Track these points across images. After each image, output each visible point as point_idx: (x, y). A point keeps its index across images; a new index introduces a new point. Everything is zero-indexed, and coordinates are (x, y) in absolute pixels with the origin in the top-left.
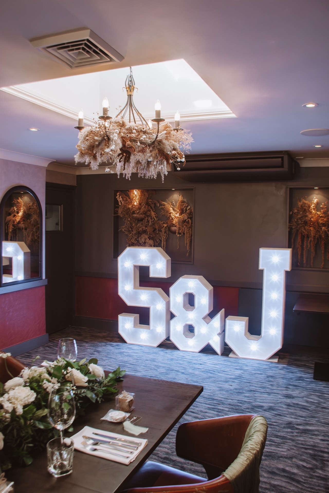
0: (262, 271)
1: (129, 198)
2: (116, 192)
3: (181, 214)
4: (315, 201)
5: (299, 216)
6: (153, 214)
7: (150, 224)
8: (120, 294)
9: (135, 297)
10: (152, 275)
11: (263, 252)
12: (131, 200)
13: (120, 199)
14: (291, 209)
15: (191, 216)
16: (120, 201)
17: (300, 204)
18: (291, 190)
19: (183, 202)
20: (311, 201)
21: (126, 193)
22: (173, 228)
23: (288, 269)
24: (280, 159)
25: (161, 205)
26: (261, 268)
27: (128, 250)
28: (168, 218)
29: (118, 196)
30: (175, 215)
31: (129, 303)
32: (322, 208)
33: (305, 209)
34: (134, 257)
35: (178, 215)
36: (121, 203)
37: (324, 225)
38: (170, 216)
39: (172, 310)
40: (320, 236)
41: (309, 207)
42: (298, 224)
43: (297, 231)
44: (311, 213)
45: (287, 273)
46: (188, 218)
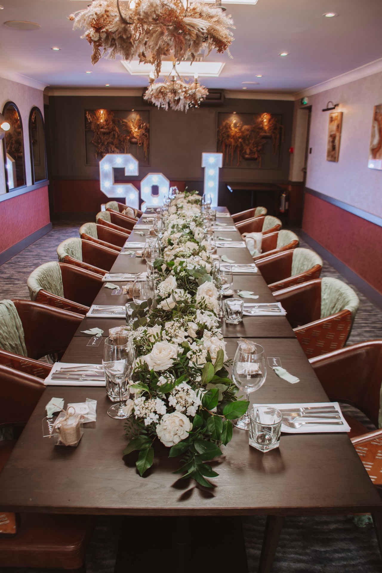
0: (204, 169)
1: (96, 116)
2: (86, 111)
3: (139, 129)
4: (234, 121)
5: (223, 132)
6: (117, 129)
7: (116, 136)
8: (102, 189)
9: (112, 190)
10: (127, 174)
11: (204, 155)
12: (98, 119)
13: (89, 117)
14: (218, 127)
15: (147, 130)
16: (89, 119)
17: (224, 123)
18: (219, 113)
19: (139, 120)
20: (232, 121)
21: (93, 112)
22: (134, 140)
23: (221, 166)
24: (219, 94)
25: (123, 122)
26: (203, 166)
27: (107, 156)
28: (129, 132)
29: (88, 115)
30: (135, 130)
31: (109, 196)
32: (238, 126)
33: (228, 127)
34: (111, 161)
35: (136, 130)
36: (90, 120)
37: (239, 138)
38: (131, 131)
39: (142, 198)
40: (237, 145)
41: (230, 125)
42: (223, 137)
43: (222, 142)
44: (231, 129)
45: (220, 169)
46: (146, 132)
